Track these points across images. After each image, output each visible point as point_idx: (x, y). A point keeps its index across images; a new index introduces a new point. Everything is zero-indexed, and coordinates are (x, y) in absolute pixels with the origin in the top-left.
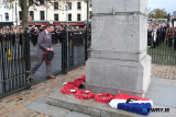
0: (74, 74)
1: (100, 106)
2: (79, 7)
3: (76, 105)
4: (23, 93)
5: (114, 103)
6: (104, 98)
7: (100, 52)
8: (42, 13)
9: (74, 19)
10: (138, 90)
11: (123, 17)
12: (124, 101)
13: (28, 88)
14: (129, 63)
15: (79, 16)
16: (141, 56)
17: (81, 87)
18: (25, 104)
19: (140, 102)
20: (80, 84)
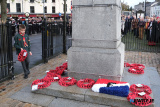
0: (56, 63)
1: (83, 91)
2: (54, 1)
4: (6, 83)
5: (96, 88)
6: (87, 84)
7: (81, 41)
8: (18, 5)
9: (50, 11)
12: (105, 85)
13: (11, 77)
15: (54, 8)
17: (63, 74)
18: (9, 94)
19: (119, 85)
20: (62, 72)
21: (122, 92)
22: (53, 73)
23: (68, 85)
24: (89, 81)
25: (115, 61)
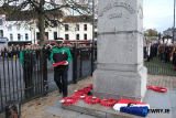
0: (84, 84)
1: (106, 109)
2: (86, 29)
3: (86, 109)
5: (118, 107)
6: (109, 103)
7: (104, 65)
8: (55, 34)
9: (82, 38)
10: (137, 95)
11: (123, 35)
12: (126, 105)
13: (45, 94)
14: (129, 74)
15: (85, 35)
16: (139, 67)
17: (89, 94)
20: (88, 92)
21: (141, 112)
22: (81, 92)
23: (93, 103)
24: (112, 100)
25: (136, 83)
